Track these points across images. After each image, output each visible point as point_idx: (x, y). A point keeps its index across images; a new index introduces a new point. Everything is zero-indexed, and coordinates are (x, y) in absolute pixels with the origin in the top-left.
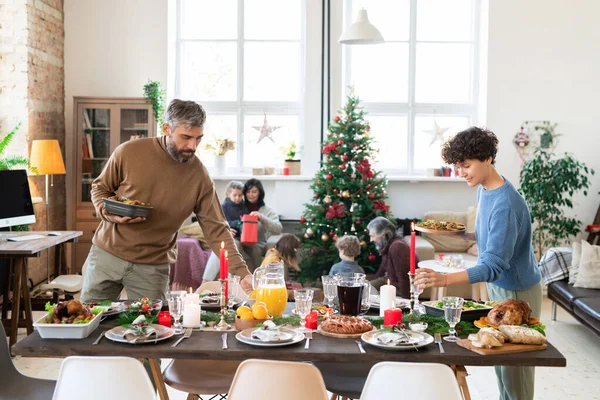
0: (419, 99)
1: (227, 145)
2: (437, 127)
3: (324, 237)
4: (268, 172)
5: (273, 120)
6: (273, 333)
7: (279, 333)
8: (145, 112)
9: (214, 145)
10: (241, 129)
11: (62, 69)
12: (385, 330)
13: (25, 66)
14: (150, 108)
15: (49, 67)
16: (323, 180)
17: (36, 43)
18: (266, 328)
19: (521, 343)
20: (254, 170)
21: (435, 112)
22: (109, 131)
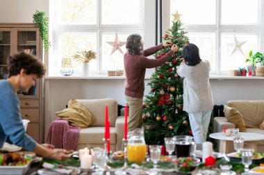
0: (223, 22)
1: (90, 55)
2: (237, 42)
3: (158, 118)
6: (138, 171)
7: (141, 171)
8: (34, 33)
9: (81, 55)
10: (100, 44)
12: (206, 169)
14: (38, 30)
16: (157, 79)
18: (134, 168)
20: (109, 72)
21: (235, 31)
22: (9, 47)
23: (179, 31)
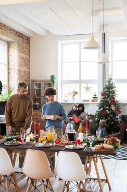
1: (76, 93)
4: (88, 101)
5: (90, 85)
8: (51, 84)
9: (71, 93)
10: (80, 88)
11: (29, 72)
13: (17, 72)
14: (52, 82)
15: (25, 72)
16: (101, 103)
17: (20, 65)
19: (107, 149)
20: (83, 100)
22: (40, 90)
23: (111, 82)
